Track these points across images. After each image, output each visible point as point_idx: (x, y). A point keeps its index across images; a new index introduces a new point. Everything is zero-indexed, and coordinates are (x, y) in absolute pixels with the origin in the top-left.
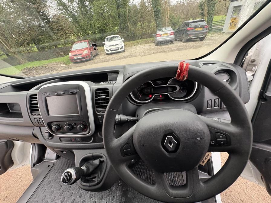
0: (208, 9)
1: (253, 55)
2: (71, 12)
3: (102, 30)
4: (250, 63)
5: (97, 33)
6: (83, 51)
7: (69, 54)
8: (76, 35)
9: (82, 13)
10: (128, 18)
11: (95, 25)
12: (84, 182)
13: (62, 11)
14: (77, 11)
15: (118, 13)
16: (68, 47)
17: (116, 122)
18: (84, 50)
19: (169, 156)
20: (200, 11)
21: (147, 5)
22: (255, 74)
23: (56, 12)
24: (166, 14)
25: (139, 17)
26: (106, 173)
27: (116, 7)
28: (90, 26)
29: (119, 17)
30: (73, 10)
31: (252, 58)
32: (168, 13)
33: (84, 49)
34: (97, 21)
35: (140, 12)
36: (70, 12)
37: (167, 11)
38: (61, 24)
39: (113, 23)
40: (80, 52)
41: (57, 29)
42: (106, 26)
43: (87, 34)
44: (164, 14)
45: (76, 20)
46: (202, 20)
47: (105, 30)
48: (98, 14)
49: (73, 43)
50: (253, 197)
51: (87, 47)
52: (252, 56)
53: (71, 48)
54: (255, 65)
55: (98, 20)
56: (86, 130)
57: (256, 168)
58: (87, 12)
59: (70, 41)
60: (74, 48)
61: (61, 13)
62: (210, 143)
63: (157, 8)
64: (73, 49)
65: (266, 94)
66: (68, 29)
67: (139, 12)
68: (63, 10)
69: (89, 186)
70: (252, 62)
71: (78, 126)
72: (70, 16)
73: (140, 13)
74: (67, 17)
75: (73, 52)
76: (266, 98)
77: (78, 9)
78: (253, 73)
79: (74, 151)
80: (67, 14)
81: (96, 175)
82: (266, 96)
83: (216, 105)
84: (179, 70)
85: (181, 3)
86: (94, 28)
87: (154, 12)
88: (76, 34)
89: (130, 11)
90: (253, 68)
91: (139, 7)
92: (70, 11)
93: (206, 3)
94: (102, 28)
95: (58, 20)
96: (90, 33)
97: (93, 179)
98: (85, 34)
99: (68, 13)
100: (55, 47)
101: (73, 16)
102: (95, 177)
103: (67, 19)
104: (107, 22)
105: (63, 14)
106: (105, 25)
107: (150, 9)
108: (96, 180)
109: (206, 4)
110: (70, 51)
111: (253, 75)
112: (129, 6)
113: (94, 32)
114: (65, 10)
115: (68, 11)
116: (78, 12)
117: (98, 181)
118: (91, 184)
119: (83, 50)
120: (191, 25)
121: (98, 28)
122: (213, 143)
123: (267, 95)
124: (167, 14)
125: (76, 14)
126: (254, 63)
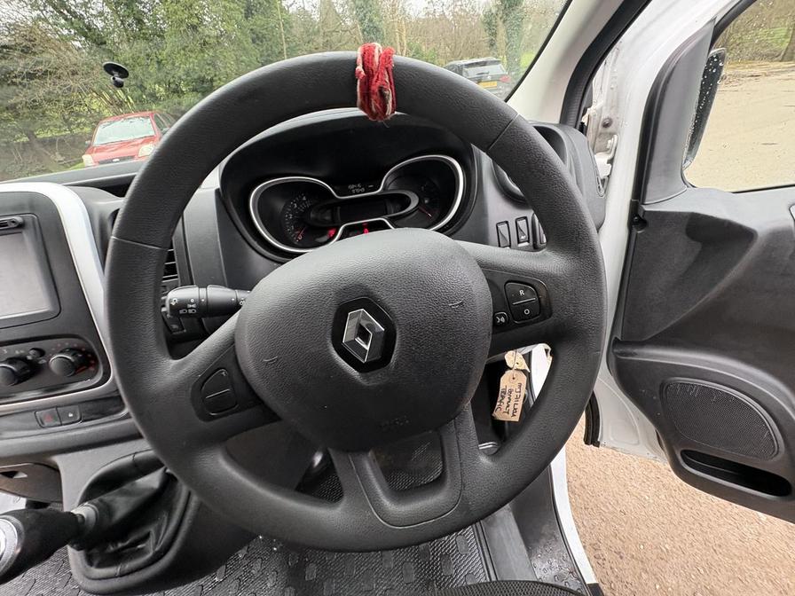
0: (507, 33)
1: (606, 105)
2: (81, 18)
3: (202, 80)
4: (600, 128)
5: (184, 90)
6: (136, 148)
7: (84, 157)
8: (107, 97)
9: (122, 21)
10: (285, 47)
11: (173, 64)
12: (99, 566)
13: (42, 11)
14: (101, 14)
15: (252, 30)
16: (81, 137)
17: (190, 311)
18: (142, 143)
19: (364, 383)
20: (486, 37)
21: (339, 10)
22: (616, 158)
23: (15, 13)
24: (398, 40)
25: (318, 44)
26: (190, 513)
27: (243, 10)
28: (156, 66)
29: (254, 41)
30: (86, 12)
31: (605, 115)
32: (404, 38)
33: (142, 140)
34: (182, 52)
35: (322, 31)
36: (76, 17)
37: (401, 30)
38: (44, 55)
39: (238, 61)
40: (125, 151)
41: (28, 74)
42: (216, 69)
43: (147, 91)
44: (393, 41)
45: (103, 46)
46: (495, 59)
47: (212, 80)
48: (182, 29)
49: (97, 120)
50: (647, 498)
51: (152, 133)
52: (604, 108)
53: (91, 138)
54: (611, 135)
55: (184, 49)
56: (92, 369)
57: (643, 416)
58: (140, 22)
59: (85, 117)
60: (101, 139)
61: (39, 18)
62: (494, 320)
63: (371, 21)
64: (97, 142)
65: (644, 206)
66: (74, 73)
67: (319, 31)
68: (45, 6)
69: (122, 575)
70: (606, 126)
71: (51, 357)
72: (74, 28)
73: (321, 33)
74: (65, 32)
75: (100, 150)
76: (646, 218)
77: (107, 9)
78: (610, 156)
79: (58, 459)
80: (63, 21)
81: (152, 529)
82: (645, 212)
83: (523, 237)
84: (360, 68)
85: (437, 14)
86: (173, 72)
87: (363, 33)
88: (108, 93)
89: (288, 24)
90: (609, 141)
91: (316, 17)
92: (74, 14)
93: (500, 16)
94: (203, 75)
95: (31, 41)
96: (159, 91)
97: (139, 546)
98: (140, 93)
99: (66, 19)
100: (27, 135)
101: (90, 30)
102: (146, 537)
103: (64, 39)
104: (215, 57)
105: (45, 20)
106: (209, 64)
107: (349, 23)
108: (151, 547)
109: (501, 18)
110: (88, 149)
111: (611, 161)
112: (282, 10)
113: (173, 86)
114: (55, 7)
115: (65, 12)
116: (106, 18)
117: (157, 549)
118: (128, 566)
119: (138, 145)
120: (466, 72)
121: (187, 74)
122: (503, 320)
123: (647, 208)
124: (401, 39)
125: (99, 24)
126: (610, 129)
